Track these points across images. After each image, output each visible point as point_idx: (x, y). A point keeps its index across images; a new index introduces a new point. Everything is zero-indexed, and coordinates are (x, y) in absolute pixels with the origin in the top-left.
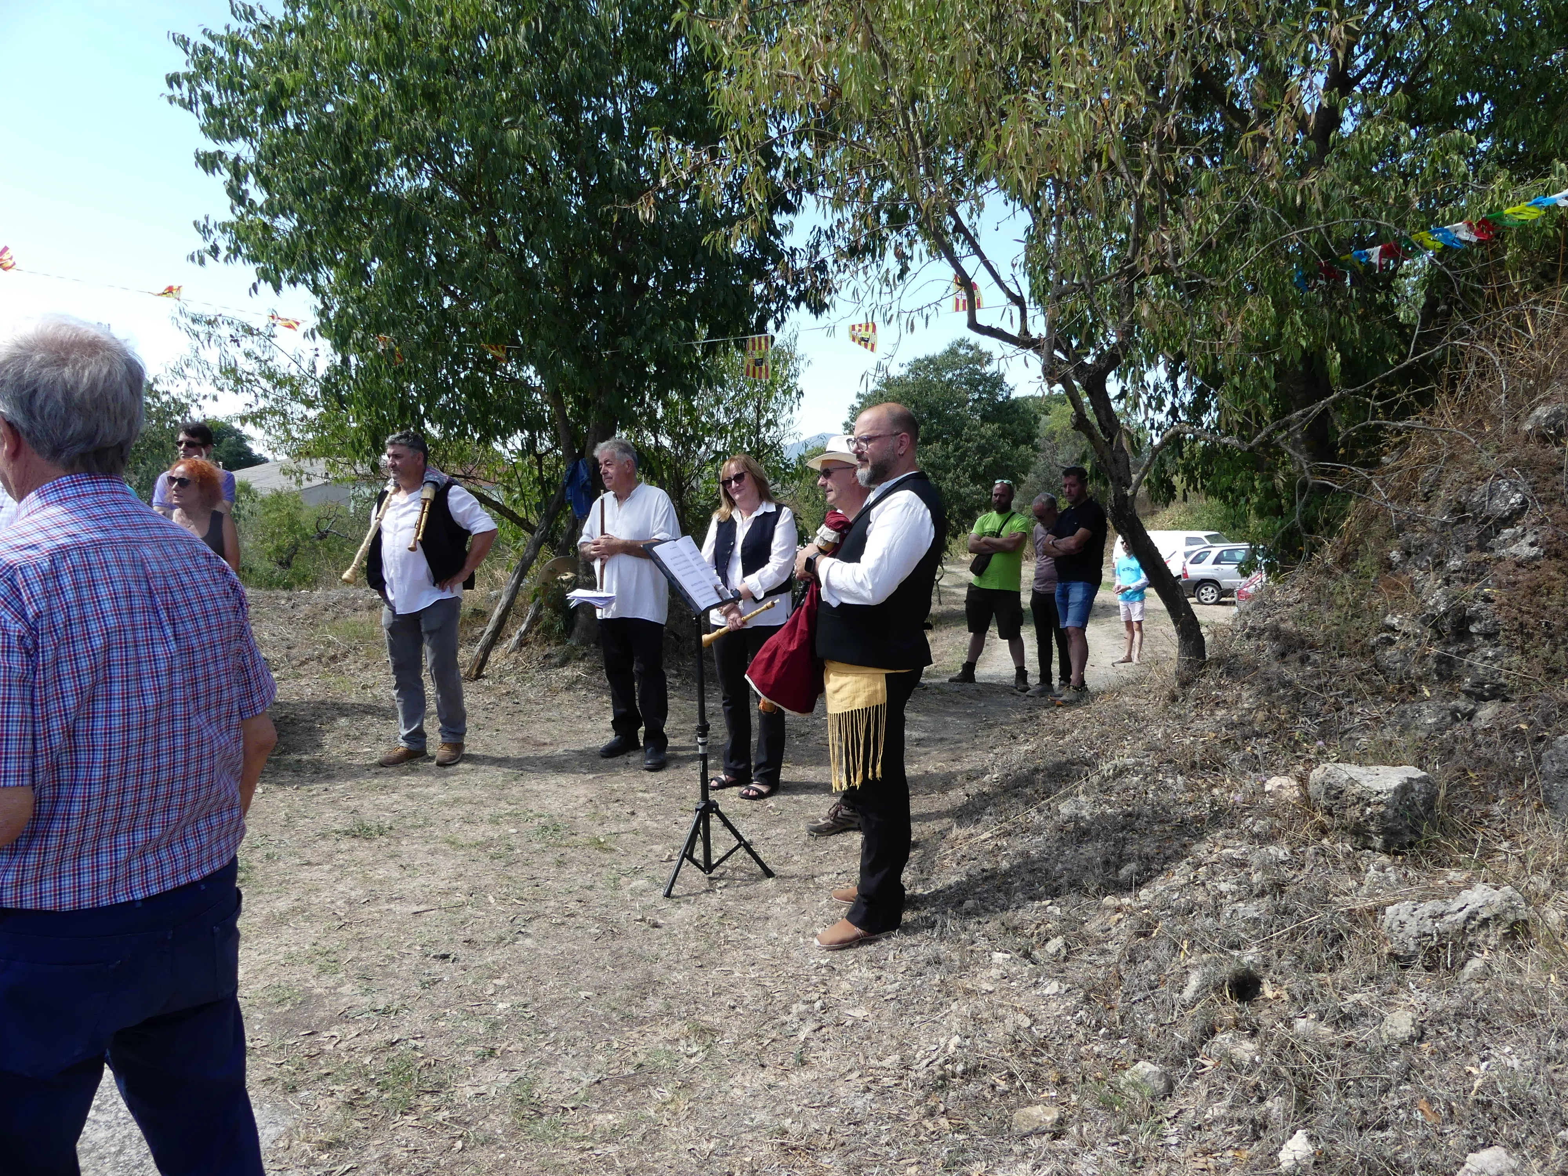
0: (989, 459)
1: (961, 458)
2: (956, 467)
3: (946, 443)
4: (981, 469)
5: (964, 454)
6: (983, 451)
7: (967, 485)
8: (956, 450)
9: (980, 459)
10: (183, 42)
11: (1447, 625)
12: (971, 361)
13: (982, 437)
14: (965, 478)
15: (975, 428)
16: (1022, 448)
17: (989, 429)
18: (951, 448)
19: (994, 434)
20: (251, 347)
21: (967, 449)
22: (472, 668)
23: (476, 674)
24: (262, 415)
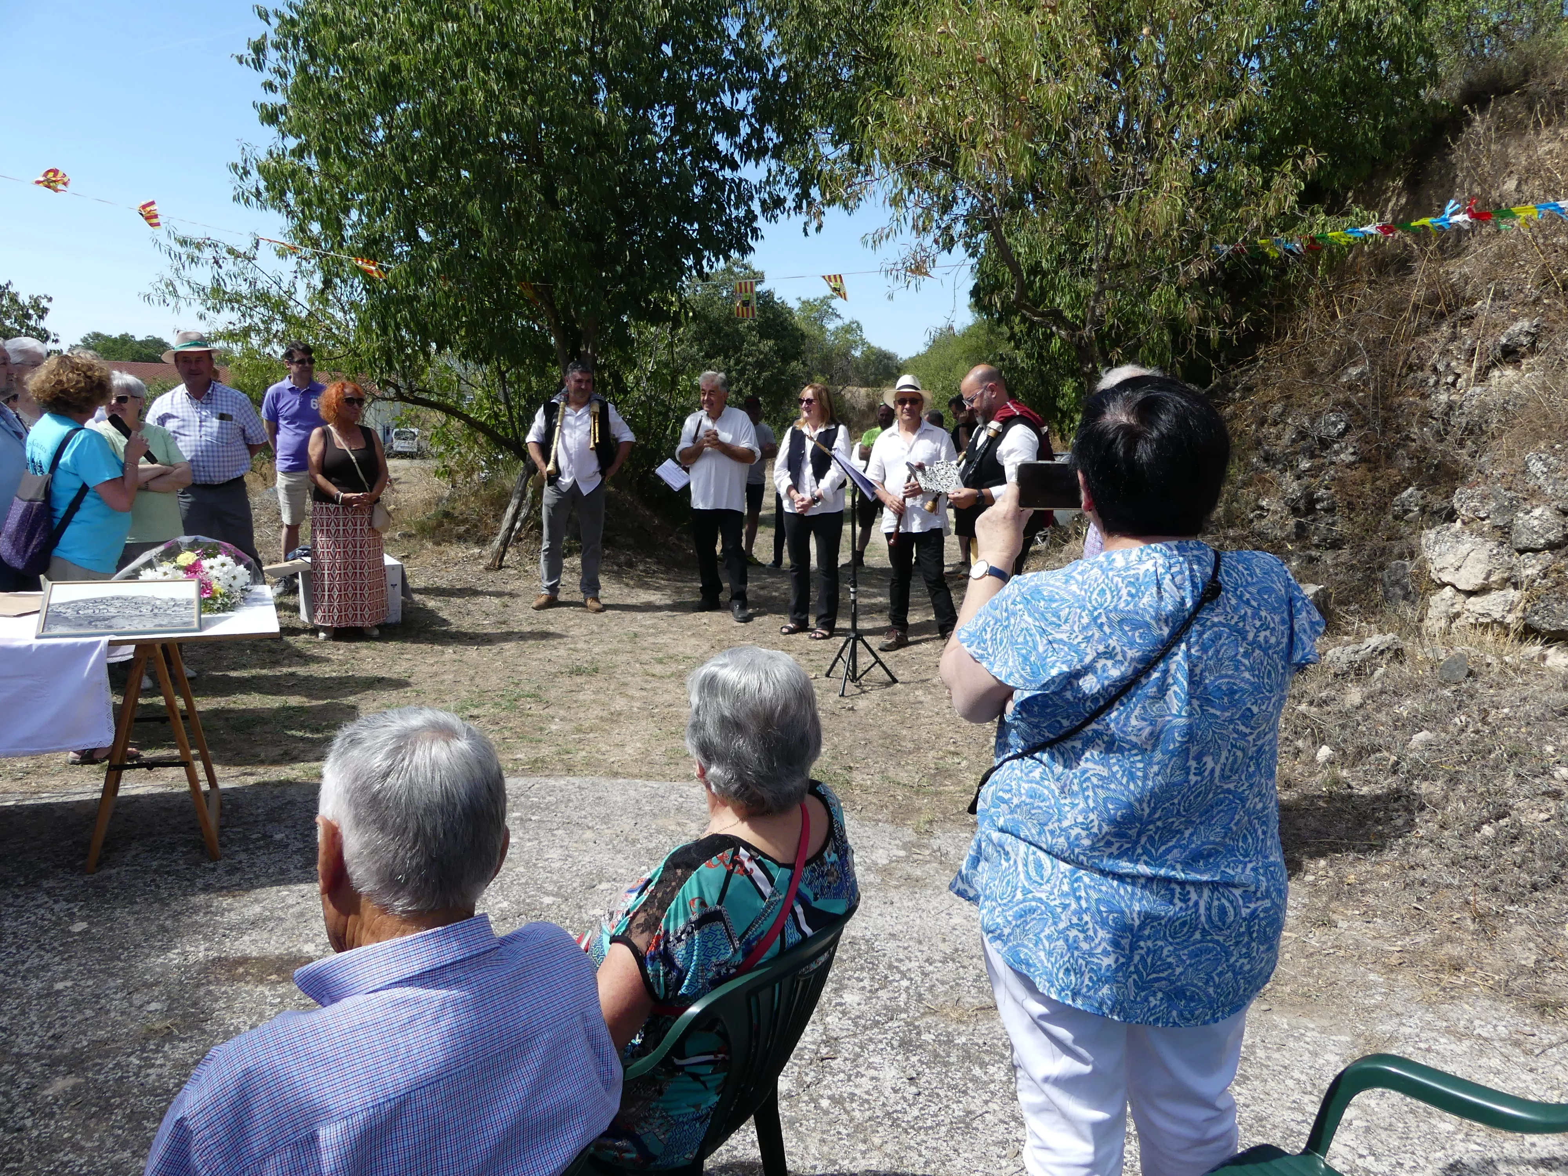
0: (765, 374)
1: (742, 372)
2: (738, 381)
3: (727, 357)
4: (760, 383)
5: (744, 369)
6: (760, 365)
8: (736, 364)
9: (759, 373)
11: (1302, 505)
13: (761, 352)
15: (754, 344)
16: (794, 364)
17: (767, 345)
18: (732, 362)
19: (771, 349)
20: (235, 269)
21: (748, 363)
22: (495, 560)
23: (498, 565)
24: (246, 333)
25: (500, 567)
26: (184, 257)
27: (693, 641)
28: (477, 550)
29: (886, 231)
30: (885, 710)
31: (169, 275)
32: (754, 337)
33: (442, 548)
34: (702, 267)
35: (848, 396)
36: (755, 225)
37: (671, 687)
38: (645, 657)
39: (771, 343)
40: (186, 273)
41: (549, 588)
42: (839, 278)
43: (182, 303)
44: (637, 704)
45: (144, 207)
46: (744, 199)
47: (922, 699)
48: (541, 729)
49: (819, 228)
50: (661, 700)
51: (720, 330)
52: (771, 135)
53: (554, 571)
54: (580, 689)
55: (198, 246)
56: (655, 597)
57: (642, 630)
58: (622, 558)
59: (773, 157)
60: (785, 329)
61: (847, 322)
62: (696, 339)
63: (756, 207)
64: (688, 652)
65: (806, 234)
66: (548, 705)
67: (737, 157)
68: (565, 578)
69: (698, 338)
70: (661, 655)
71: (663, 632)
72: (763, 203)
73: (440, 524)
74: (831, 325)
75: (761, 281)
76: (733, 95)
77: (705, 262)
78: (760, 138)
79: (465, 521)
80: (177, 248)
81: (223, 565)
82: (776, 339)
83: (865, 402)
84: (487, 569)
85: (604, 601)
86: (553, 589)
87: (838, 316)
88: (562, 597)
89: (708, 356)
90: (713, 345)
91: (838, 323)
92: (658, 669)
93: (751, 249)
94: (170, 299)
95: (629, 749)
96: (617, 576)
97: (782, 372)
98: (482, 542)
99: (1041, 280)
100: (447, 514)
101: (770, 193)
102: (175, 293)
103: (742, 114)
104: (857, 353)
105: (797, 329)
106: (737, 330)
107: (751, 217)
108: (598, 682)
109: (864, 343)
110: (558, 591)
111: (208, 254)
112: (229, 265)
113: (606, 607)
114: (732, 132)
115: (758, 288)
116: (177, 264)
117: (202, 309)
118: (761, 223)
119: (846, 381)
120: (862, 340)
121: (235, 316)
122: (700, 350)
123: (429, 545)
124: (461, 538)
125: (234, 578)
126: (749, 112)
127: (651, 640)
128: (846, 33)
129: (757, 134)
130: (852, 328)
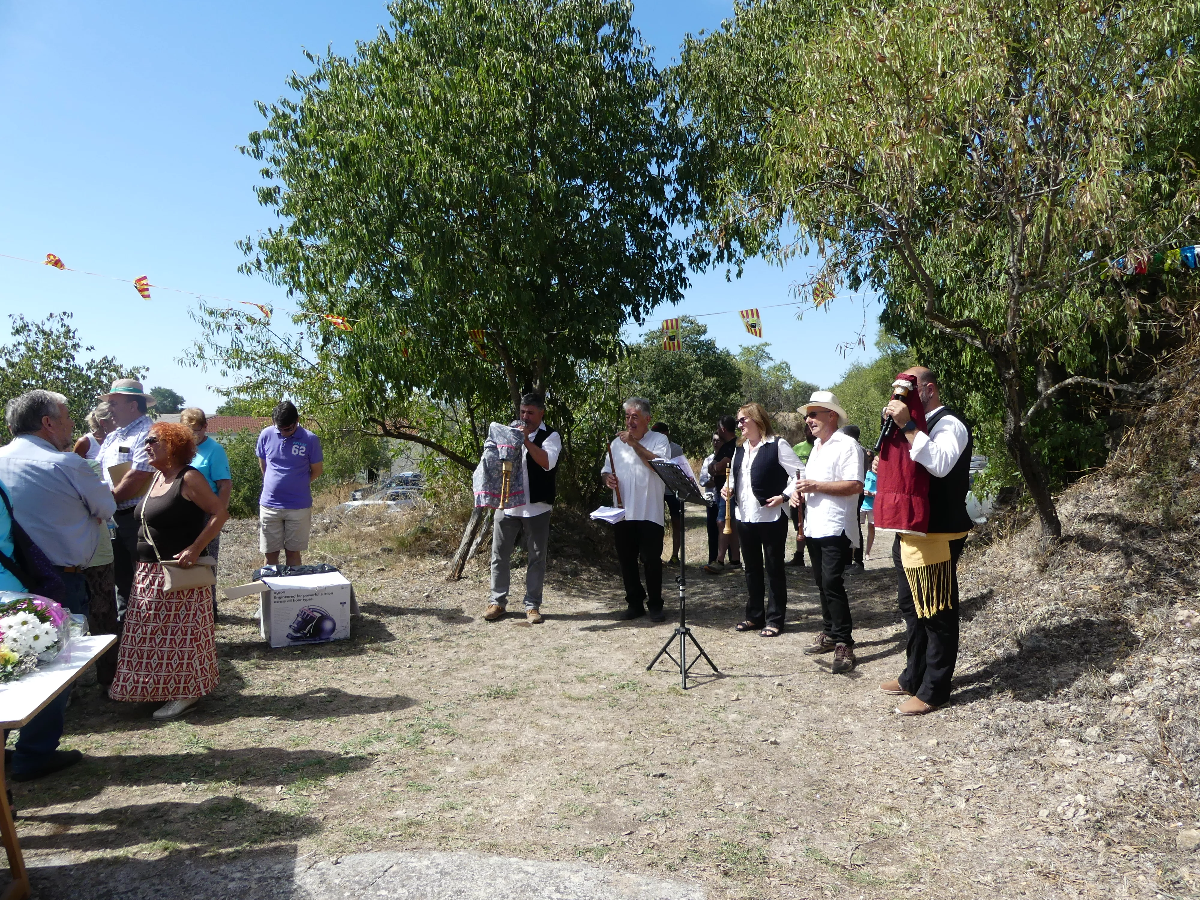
0: (710, 404)
1: (690, 404)
2: (687, 410)
3: (678, 392)
4: (705, 411)
5: (692, 400)
6: (705, 398)
7: (696, 423)
8: (686, 397)
9: (705, 404)
10: (263, 109)
12: (692, 332)
13: (706, 388)
14: (695, 419)
15: (699, 381)
16: (733, 395)
17: (711, 381)
18: (682, 396)
19: (713, 384)
20: (253, 333)
21: (694, 397)
22: (454, 571)
23: (458, 576)
24: (259, 385)
25: (460, 578)
26: (213, 326)
27: (620, 655)
28: (444, 562)
29: (792, 248)
30: (811, 742)
31: (201, 340)
32: (700, 375)
33: (414, 561)
34: (639, 313)
35: (780, 420)
36: (683, 275)
37: (586, 713)
38: (569, 674)
39: (713, 379)
40: (213, 339)
41: (498, 600)
42: (756, 313)
43: (209, 364)
44: (544, 737)
45: (140, 280)
46: (674, 255)
47: (851, 728)
48: (434, 773)
49: (739, 274)
50: (571, 731)
51: (672, 371)
52: (694, 197)
53: (502, 583)
54: (493, 716)
55: (223, 316)
56: (592, 606)
57: (573, 642)
58: (568, 567)
59: (697, 217)
60: (725, 368)
61: (778, 362)
62: (653, 380)
63: (684, 261)
64: (612, 668)
65: (729, 280)
66: (454, 738)
67: (665, 219)
68: (513, 588)
69: (655, 379)
70: (583, 673)
71: (592, 645)
72: (691, 257)
73: (418, 539)
74: (765, 366)
75: (705, 332)
76: (659, 167)
77: (641, 309)
78: (684, 201)
79: (437, 536)
80: (207, 318)
81: (25, 623)
82: (718, 376)
83: (794, 424)
84: (448, 580)
85: (543, 611)
86: (502, 601)
87: (771, 359)
88: (508, 608)
89: (663, 392)
90: (666, 384)
91: (771, 363)
92: (577, 689)
93: (682, 296)
94: (198, 361)
95: (520, 805)
96: (561, 586)
97: (723, 402)
98: (449, 555)
99: (948, 298)
100: (424, 531)
101: (696, 249)
102: (201, 357)
103: (668, 181)
104: (786, 386)
105: (735, 369)
106: (686, 371)
107: (681, 269)
108: (513, 707)
109: (791, 378)
110: (506, 602)
111: (232, 322)
112: (248, 330)
113: (544, 618)
114: (659, 196)
115: (702, 338)
116: (207, 331)
117: (224, 367)
118: (689, 273)
119: (779, 408)
120: (790, 376)
121: (251, 372)
122: (656, 388)
123: (405, 559)
124: (432, 552)
125: (36, 638)
126: (673, 177)
127: (578, 653)
128: (752, 97)
129: (681, 196)
130: (783, 368)
